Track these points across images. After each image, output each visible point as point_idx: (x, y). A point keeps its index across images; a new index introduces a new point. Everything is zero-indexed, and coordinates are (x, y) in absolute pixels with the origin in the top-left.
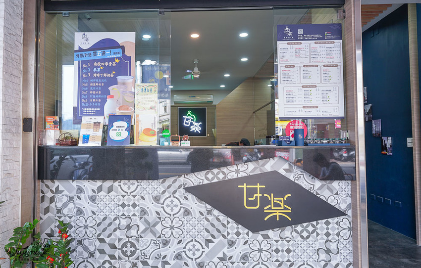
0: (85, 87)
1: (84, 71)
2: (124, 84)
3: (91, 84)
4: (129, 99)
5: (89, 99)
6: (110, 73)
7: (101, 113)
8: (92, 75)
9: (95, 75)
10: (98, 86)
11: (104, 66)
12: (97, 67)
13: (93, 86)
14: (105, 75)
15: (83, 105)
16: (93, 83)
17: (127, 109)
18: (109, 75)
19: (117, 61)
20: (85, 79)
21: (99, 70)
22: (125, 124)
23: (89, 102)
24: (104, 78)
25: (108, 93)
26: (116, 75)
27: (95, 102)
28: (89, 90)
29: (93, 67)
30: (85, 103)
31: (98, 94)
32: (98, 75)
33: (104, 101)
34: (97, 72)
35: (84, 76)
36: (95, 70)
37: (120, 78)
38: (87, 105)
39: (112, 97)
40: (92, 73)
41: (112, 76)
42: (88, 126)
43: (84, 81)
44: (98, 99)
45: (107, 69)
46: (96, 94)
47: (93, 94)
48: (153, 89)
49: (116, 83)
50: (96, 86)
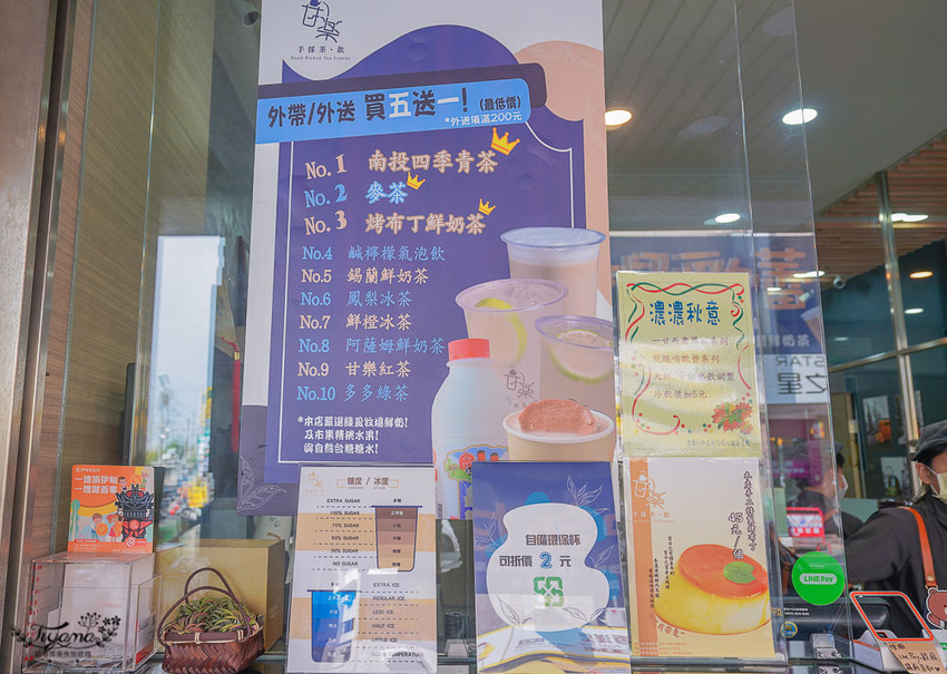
0: (318, 289)
1: (312, 199)
2: (547, 273)
3: (354, 276)
4: (578, 363)
5: (338, 359)
6: (466, 209)
7: (411, 449)
8: (357, 221)
9: (375, 222)
10: (395, 287)
11: (429, 175)
12: (387, 178)
13: (363, 287)
14: (435, 222)
15: (305, 393)
16: (364, 265)
17: (575, 424)
18: (455, 224)
19: (503, 145)
20: (318, 241)
21: (398, 195)
22: (575, 519)
23: (338, 378)
24: (428, 239)
25: (455, 324)
26: (496, 226)
27: (377, 381)
28: (339, 309)
29: (360, 178)
30: (315, 383)
31: (394, 334)
32: (396, 222)
33: (431, 374)
34: (385, 207)
35: (312, 226)
36: (375, 192)
37: (523, 242)
38: (329, 395)
39: (479, 349)
40: (360, 208)
41: (476, 227)
42: (342, 537)
43: (309, 253)
44: (392, 359)
45: (445, 192)
46: (380, 334)
47: (361, 332)
48: (724, 302)
49: (501, 269)
50: (382, 287)
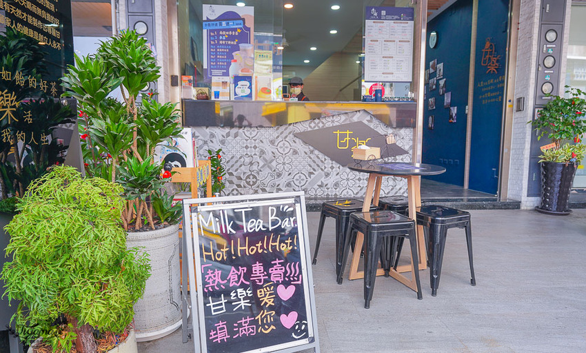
0: (213, 52)
1: (212, 38)
2: (245, 50)
3: (218, 50)
4: (250, 64)
5: (216, 62)
6: (234, 41)
7: (227, 74)
8: (218, 42)
9: (221, 42)
10: (224, 52)
11: (228, 35)
12: (223, 35)
13: (220, 52)
14: (229, 42)
15: (212, 67)
16: (220, 48)
17: (248, 72)
18: (232, 43)
19: (239, 31)
20: (213, 45)
21: (224, 38)
22: (247, 83)
23: (216, 65)
24: (228, 45)
25: (232, 57)
26: (238, 43)
27: (222, 65)
28: (216, 55)
29: (219, 35)
30: (213, 65)
31: (224, 59)
32: (224, 42)
33: (229, 64)
34: (222, 40)
35: (212, 42)
36: (221, 38)
37: (241, 45)
38: (215, 67)
39: (236, 61)
40: (219, 40)
41: (235, 43)
42: (218, 84)
43: (212, 47)
44: (224, 62)
45: (231, 38)
46: (222, 59)
47: (219, 58)
48: (269, 55)
49: (238, 49)
50: (222, 52)
